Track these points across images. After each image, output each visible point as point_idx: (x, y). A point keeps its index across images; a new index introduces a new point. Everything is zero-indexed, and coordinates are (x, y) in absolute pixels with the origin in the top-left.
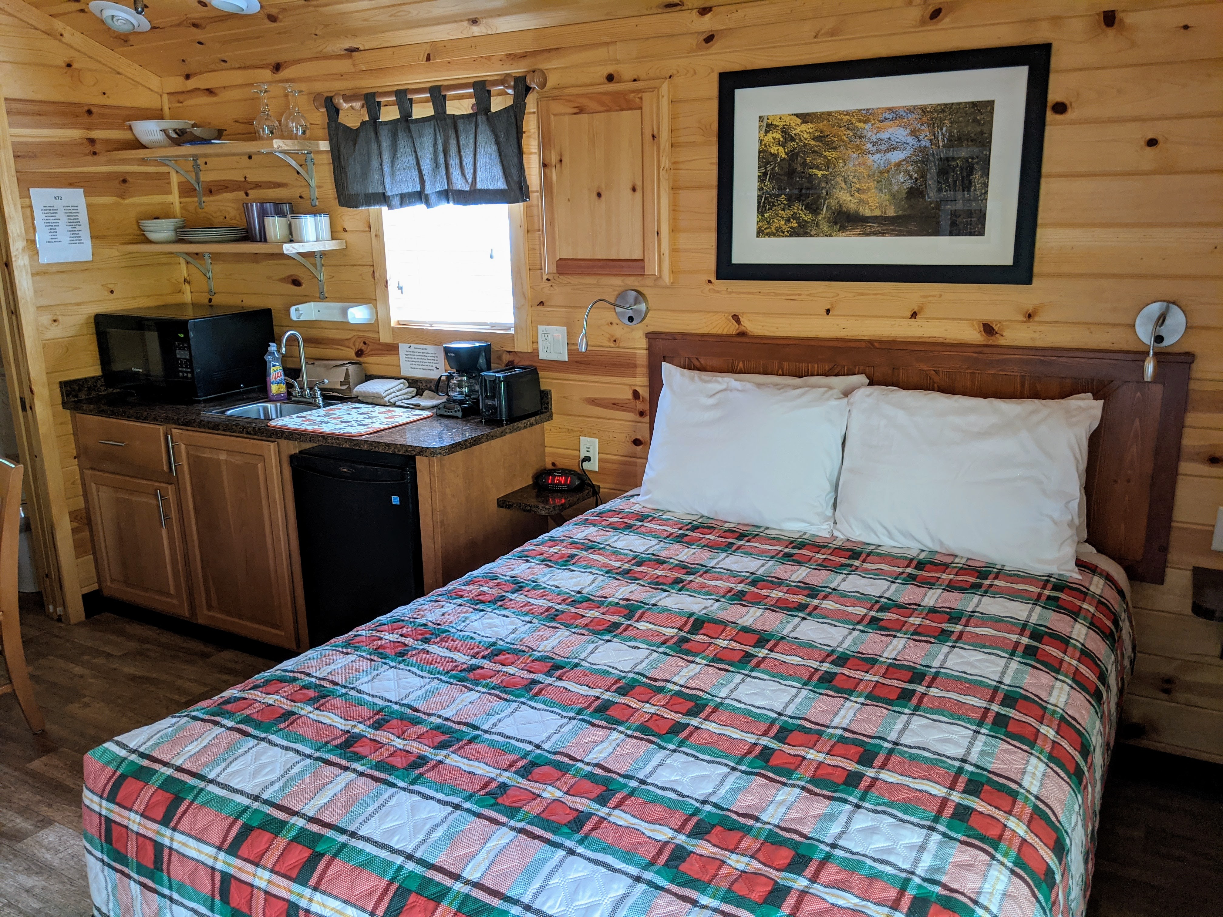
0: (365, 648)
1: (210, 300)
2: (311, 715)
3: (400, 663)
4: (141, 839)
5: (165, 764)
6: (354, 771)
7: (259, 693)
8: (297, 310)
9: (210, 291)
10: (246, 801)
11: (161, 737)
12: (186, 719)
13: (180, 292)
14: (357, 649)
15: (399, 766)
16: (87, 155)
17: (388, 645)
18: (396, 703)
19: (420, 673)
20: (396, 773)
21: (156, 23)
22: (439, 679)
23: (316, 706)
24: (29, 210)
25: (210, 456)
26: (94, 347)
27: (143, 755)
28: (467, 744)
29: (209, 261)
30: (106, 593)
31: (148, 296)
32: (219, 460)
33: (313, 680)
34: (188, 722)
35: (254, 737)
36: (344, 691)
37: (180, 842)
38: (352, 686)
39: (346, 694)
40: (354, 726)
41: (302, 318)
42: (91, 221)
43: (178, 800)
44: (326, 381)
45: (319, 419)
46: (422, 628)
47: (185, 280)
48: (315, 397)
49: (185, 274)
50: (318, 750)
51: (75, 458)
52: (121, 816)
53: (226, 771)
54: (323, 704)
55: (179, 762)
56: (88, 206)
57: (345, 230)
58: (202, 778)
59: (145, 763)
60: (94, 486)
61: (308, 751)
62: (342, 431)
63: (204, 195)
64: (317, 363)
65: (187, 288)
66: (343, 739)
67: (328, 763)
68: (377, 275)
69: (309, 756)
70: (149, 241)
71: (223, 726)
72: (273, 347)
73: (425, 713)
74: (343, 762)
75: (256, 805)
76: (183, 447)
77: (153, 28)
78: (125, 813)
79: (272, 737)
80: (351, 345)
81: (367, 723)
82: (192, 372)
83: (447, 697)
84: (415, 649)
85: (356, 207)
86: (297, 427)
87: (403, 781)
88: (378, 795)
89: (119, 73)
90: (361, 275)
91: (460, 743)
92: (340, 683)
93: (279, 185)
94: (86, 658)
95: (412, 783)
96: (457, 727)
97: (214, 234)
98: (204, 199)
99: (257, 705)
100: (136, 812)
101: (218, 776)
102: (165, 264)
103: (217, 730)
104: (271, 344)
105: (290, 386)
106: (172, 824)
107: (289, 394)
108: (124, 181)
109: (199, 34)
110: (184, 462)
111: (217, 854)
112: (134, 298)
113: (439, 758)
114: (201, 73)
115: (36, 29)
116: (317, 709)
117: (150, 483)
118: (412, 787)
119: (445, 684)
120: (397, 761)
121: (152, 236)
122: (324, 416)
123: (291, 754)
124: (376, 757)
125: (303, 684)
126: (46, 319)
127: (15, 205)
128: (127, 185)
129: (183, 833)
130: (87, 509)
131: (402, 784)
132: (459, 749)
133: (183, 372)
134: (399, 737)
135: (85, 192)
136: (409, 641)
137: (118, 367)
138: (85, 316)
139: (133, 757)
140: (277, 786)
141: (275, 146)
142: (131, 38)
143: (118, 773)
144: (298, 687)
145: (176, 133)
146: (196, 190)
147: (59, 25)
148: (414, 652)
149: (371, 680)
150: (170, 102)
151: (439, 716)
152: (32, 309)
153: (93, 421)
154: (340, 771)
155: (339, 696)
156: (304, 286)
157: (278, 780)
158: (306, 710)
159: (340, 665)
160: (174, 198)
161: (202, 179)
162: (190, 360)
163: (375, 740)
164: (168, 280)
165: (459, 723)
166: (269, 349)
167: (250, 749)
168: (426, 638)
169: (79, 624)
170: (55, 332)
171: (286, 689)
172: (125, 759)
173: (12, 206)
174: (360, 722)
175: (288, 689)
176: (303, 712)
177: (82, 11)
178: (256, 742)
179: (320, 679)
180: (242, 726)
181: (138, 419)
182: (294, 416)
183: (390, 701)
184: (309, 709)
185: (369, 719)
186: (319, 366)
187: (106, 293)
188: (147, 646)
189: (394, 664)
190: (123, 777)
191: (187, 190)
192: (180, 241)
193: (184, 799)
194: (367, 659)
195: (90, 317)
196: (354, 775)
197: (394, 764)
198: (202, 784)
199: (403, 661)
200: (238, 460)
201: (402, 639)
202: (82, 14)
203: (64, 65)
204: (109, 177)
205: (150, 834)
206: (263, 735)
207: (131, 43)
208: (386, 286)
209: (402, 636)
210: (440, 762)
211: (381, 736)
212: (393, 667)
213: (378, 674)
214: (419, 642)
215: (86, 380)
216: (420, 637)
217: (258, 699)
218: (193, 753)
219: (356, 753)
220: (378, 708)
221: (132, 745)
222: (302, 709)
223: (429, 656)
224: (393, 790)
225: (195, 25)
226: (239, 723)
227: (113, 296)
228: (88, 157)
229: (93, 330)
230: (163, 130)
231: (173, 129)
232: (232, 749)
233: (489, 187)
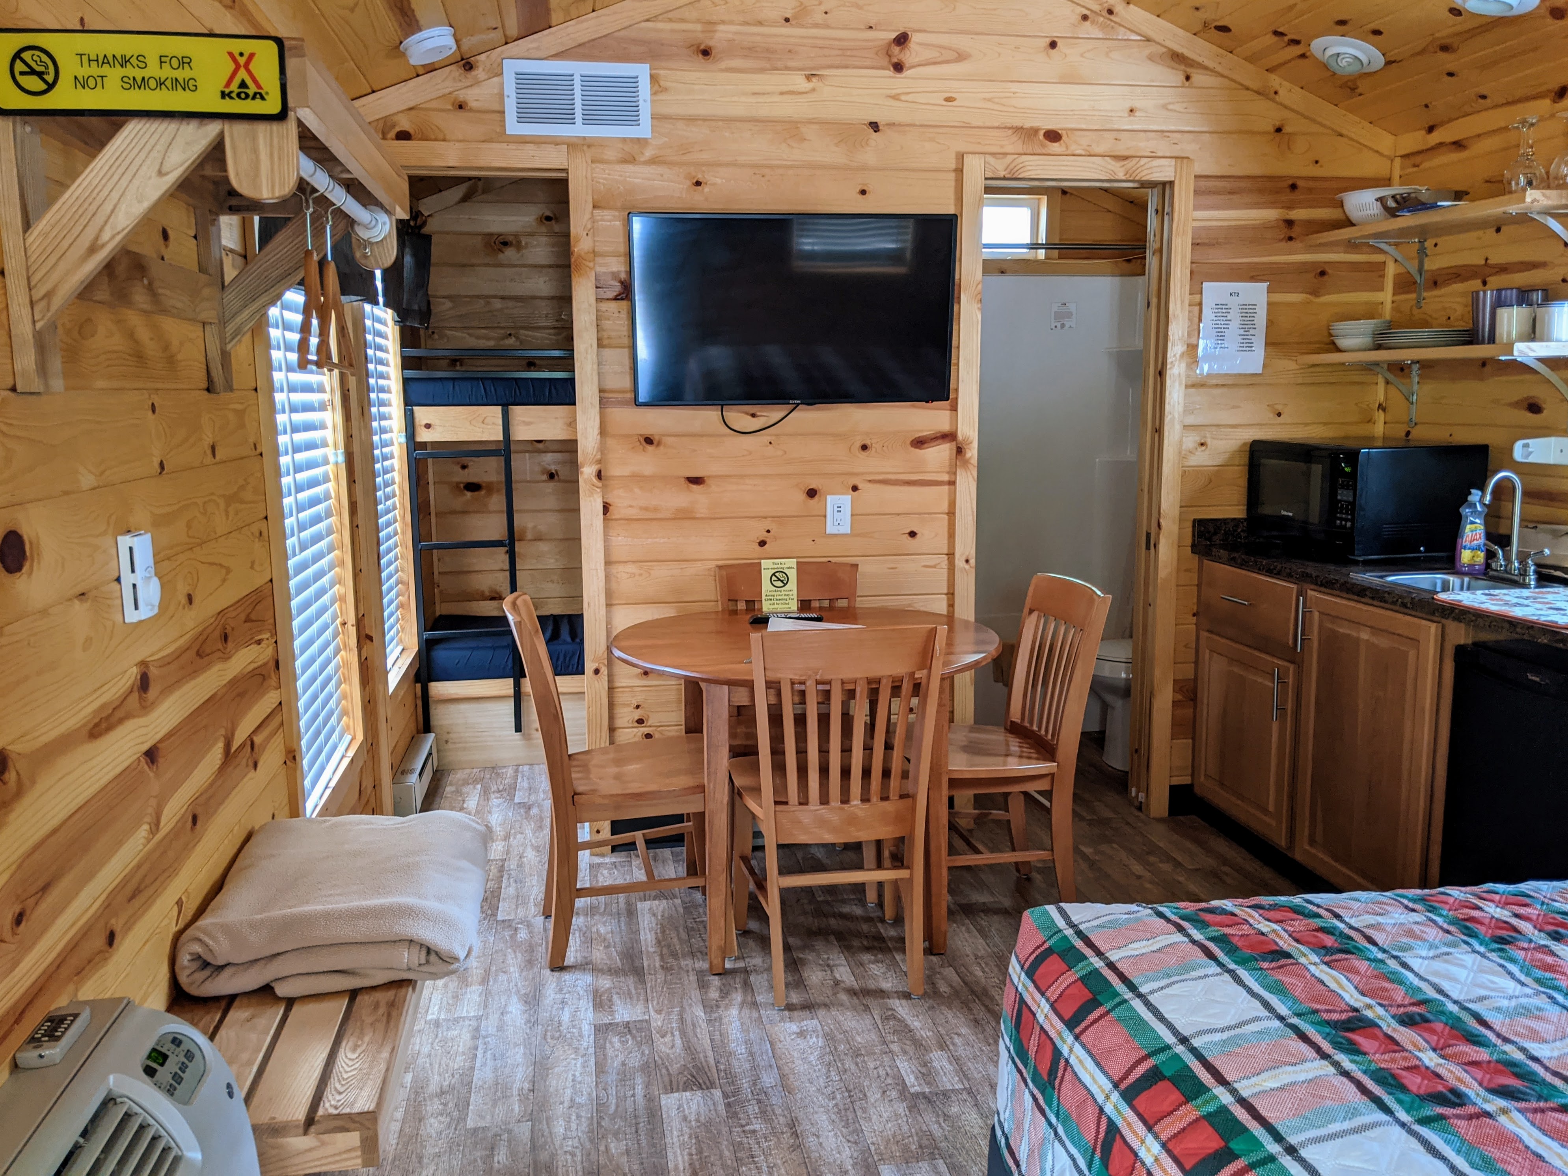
0: (1445, 913)
1: (1408, 434)
2: (1312, 968)
3: (1493, 950)
4: (1043, 1036)
5: (1099, 953)
6: (1336, 1064)
7: (1257, 915)
8: (1526, 446)
9: (1411, 420)
10: (1170, 1039)
11: (1110, 922)
12: (1150, 911)
13: (1369, 421)
14: (1432, 909)
15: (1414, 1089)
16: (1281, 240)
17: (1487, 921)
18: (1455, 1002)
19: (1523, 978)
20: (1402, 1096)
21: (1391, 56)
22: (1550, 997)
23: (1327, 959)
24: (1197, 308)
25: (1348, 632)
26: (1243, 482)
27: (1080, 934)
28: (1553, 1110)
29: (1416, 379)
30: (1197, 790)
31: (1325, 424)
32: (1357, 640)
33: (1342, 926)
34: (1149, 915)
35: (1220, 964)
36: (1380, 955)
37: (1077, 1057)
38: (1395, 953)
39: (1382, 961)
40: (1369, 1007)
41: (1531, 460)
42: (1270, 324)
43: (1094, 1003)
44: (1547, 551)
45: (1515, 601)
46: (1558, 917)
47: (1380, 405)
48: (1524, 573)
49: (1381, 397)
50: (1299, 1015)
51: (1194, 615)
52: (1033, 998)
53: (1164, 991)
54: (1336, 961)
55: (1113, 956)
56: (1269, 304)
58: (1132, 987)
59: (1079, 944)
60: (1208, 651)
61: (1283, 1010)
62: (1543, 619)
63: (1427, 289)
64: (1540, 526)
65: (1380, 417)
66: (1344, 1016)
67: (1303, 1037)
69: (1281, 1018)
70: (1338, 350)
71: (1188, 936)
72: (1475, 496)
73: (1499, 1035)
74: (1326, 1046)
75: (1180, 1049)
76: (1316, 615)
77: (1388, 63)
78: (1037, 995)
79: (1242, 973)
81: (1394, 1010)
82: (1352, 521)
83: (1552, 1028)
84: (1531, 941)
86: (1476, 605)
87: (1408, 1112)
88: (1354, 1113)
89: (1341, 135)
91: (1542, 1104)
92: (1380, 943)
93: (1534, 266)
94: (1152, 859)
95: (1422, 1122)
96: (1549, 1078)
97: (1424, 334)
98: (1425, 294)
99: (1246, 927)
100: (1047, 1000)
101: (1151, 992)
102: (1358, 383)
103: (1179, 937)
104: (1473, 491)
105: (1490, 555)
106: (1077, 1030)
107: (1488, 566)
108: (1323, 273)
109: (1448, 61)
110: (1315, 636)
111: (1111, 1092)
112: (1307, 424)
113: (1488, 1107)
114: (1451, 120)
115: (1248, 89)
116: (1327, 964)
117: (1269, 658)
118: (1417, 1128)
119: (1558, 1008)
120: (1414, 1082)
121: (1342, 343)
122: (1527, 598)
123: (1257, 1004)
124: (1382, 1060)
125: (1323, 925)
126: (1191, 441)
127: (1182, 302)
128: (1326, 277)
129: (1084, 1046)
130: (1196, 680)
131: (1403, 1116)
132: (1535, 1111)
133: (1341, 519)
134: (1434, 1050)
135: (1269, 288)
136: (1526, 927)
137: (1267, 510)
138: (1239, 443)
139: (1069, 932)
140: (1217, 1037)
141: (1528, 199)
142: (1359, 83)
143: (1046, 946)
144: (1315, 926)
145: (1396, 201)
146: (1415, 282)
147: (1275, 81)
148: (1526, 945)
149: (1433, 958)
150: (1403, 168)
151: (1523, 1050)
152: (1177, 427)
153: (1223, 571)
154: (1315, 1055)
155: (1369, 959)
156: (1545, 413)
157: (1222, 1030)
158: (1309, 959)
159: (1393, 921)
160: (1386, 296)
161: (1426, 267)
162: (1353, 504)
163: (1391, 1038)
164: (1356, 404)
165: (1556, 1074)
166: (1470, 498)
167: (1206, 976)
168: (1557, 933)
169: (1160, 820)
170: (1202, 459)
171: (1297, 923)
172: (1060, 931)
173: (1179, 302)
174: (1380, 1004)
175: (1299, 925)
176: (1302, 960)
177: (1303, 56)
178: (1219, 970)
179: (1351, 927)
180: (1211, 945)
181: (1270, 572)
182: (1479, 592)
183: (1447, 996)
184: (1315, 958)
185: (1399, 1006)
186: (1545, 531)
187: (1271, 415)
188: (1225, 869)
189: (1482, 949)
190: (1050, 951)
191: (1405, 284)
192: (1379, 347)
193: (1101, 1005)
194: (1441, 928)
195: (1245, 444)
196: (1332, 1070)
197: (1406, 1082)
198: (1128, 995)
199: (1501, 950)
200: (1383, 642)
201: (1514, 921)
202: (1302, 61)
203: (1272, 130)
204: (1303, 268)
205: (1052, 1034)
206: (1232, 966)
207: (1359, 91)
209: (1517, 916)
210: (1488, 1115)
211: (1405, 1035)
212: (1478, 953)
213: (1448, 954)
214: (1542, 934)
215: (1224, 521)
216: (1551, 928)
217: (1251, 921)
218: (1137, 953)
219: (1351, 1042)
220: (1420, 997)
221: (1075, 919)
222: (1305, 955)
223: (1549, 959)
224: (1382, 1117)
225: (1445, 48)
226: (1209, 939)
227: (1280, 420)
228: (1283, 244)
229: (1245, 460)
230: (1380, 200)
231: (1393, 197)
232: (1185, 968)
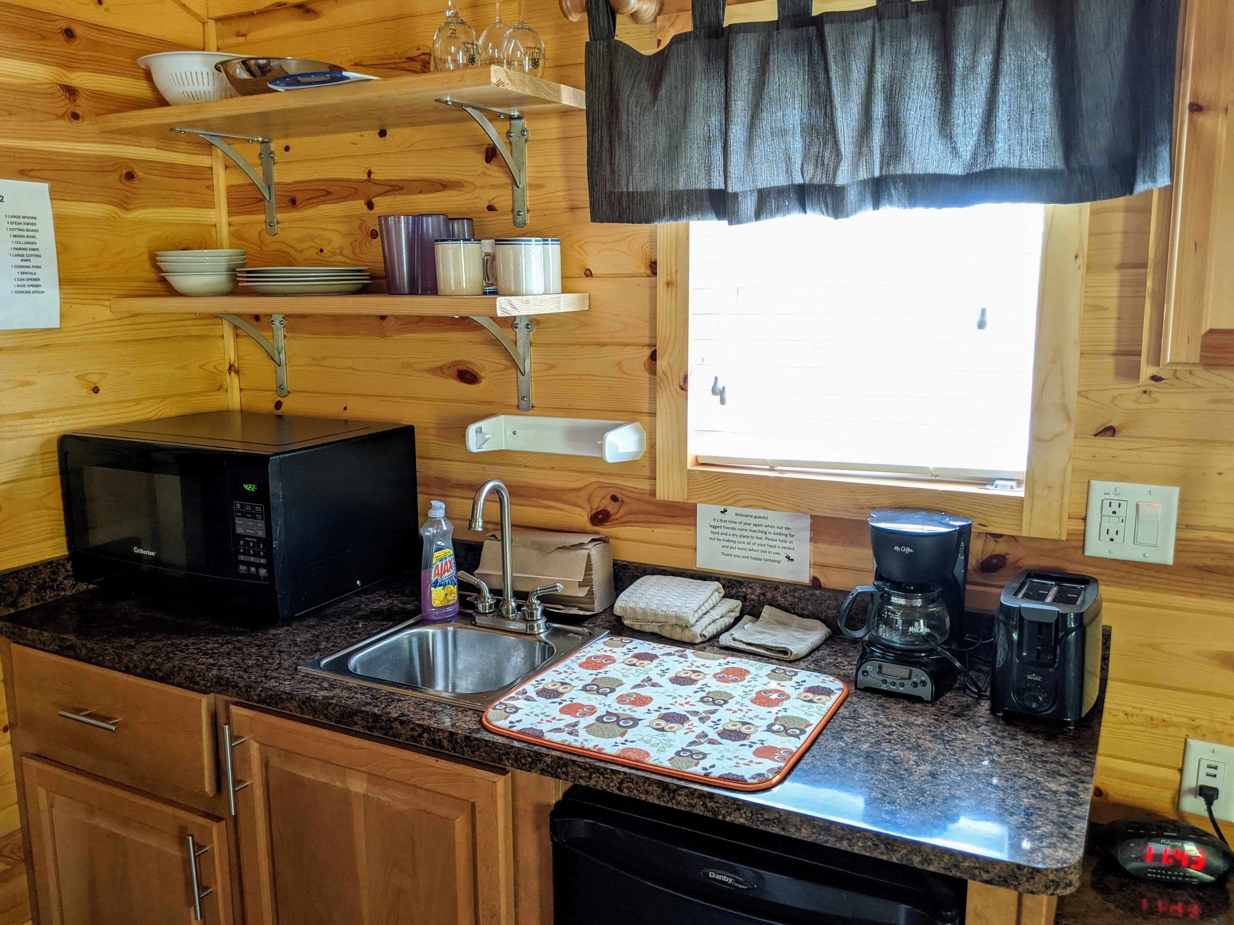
1: (278, 405)
8: (479, 431)
9: (281, 387)
13: (220, 388)
16: (62, 117)
25: (323, 779)
26: (56, 501)
29: (281, 333)
32: (345, 796)
41: (486, 448)
42: (62, 249)
47: (231, 367)
48: (530, 619)
49: (232, 356)
51: (5, 730)
56: (59, 220)
57: (588, 274)
60: (42, 793)
63: (281, 208)
65: (234, 382)
68: (662, 363)
70: (173, 292)
72: (437, 509)
76: (254, 747)
80: (583, 501)
82: (268, 566)
90: (619, 364)
93: (443, 186)
98: (279, 216)
102: (197, 337)
105: (467, 590)
108: (130, 176)
110: (258, 783)
112: (138, 401)
121: (180, 282)
128: (135, 183)
133: (249, 564)
135: (52, 191)
138: (40, 440)
141: (494, 80)
145: (250, 71)
146: (263, 199)
156: (484, 383)
160: (219, 216)
161: (277, 178)
162: (266, 536)
164: (200, 367)
166: (430, 512)
187: (84, 392)
191: (245, 200)
192: (235, 291)
195: (48, 442)
200: (399, 800)
204: (101, 166)
208: (684, 388)
215: (34, 569)
227: (96, 398)
228: (63, 123)
229: (54, 466)
230: (222, 67)
231: (244, 63)
233: (1025, 165)
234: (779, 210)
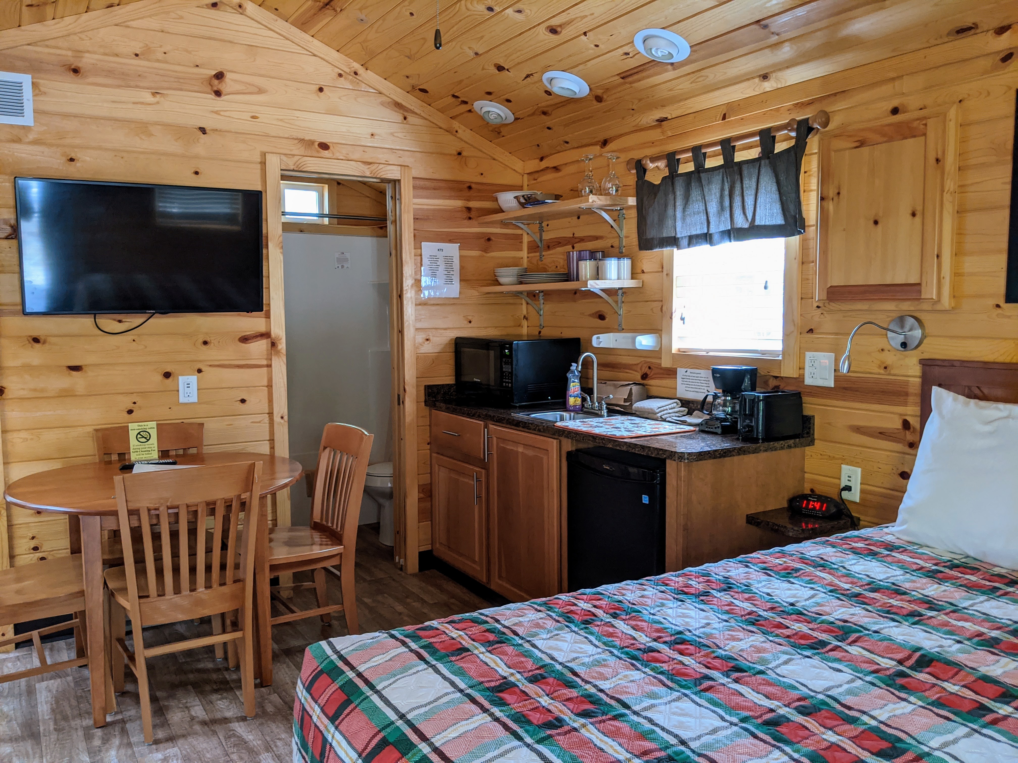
0: (556, 610)
1: (540, 332)
2: (481, 656)
3: (582, 629)
4: (317, 730)
5: (352, 668)
6: (492, 715)
7: (450, 627)
8: (598, 338)
9: (541, 325)
10: (393, 717)
11: (360, 646)
12: (386, 635)
13: (519, 326)
14: (550, 609)
15: (535, 722)
16: (465, 219)
17: (579, 612)
18: (560, 664)
19: (597, 643)
20: (528, 728)
21: (517, 115)
22: (611, 652)
23: (490, 648)
24: (419, 257)
25: (512, 448)
26: (452, 362)
27: (341, 657)
28: (610, 719)
29: (542, 301)
30: (435, 553)
31: (496, 327)
32: (516, 453)
33: (499, 626)
34: (386, 638)
35: (427, 663)
36: (520, 642)
37: (337, 741)
38: (528, 639)
39: (521, 645)
40: (512, 674)
41: (601, 345)
42: (462, 268)
43: (348, 702)
44: (611, 396)
45: (596, 424)
46: (616, 604)
47: (524, 317)
48: (601, 409)
49: (525, 312)
50: (471, 687)
51: (428, 444)
52: (310, 706)
53: (392, 686)
54: (495, 649)
55: (361, 669)
56: (461, 257)
57: (643, 272)
58: (372, 687)
59: (340, 664)
60: (437, 465)
61: (462, 686)
62: (609, 433)
63: (544, 250)
64: (608, 382)
65: (525, 323)
66: (498, 683)
67: (473, 701)
68: (664, 308)
69: (461, 691)
70: (500, 284)
71: (408, 647)
72: (574, 366)
73: (583, 680)
74: (486, 704)
75: (400, 723)
76: (494, 439)
77: (516, 119)
78: (313, 704)
79: (440, 666)
80: (639, 369)
81: (526, 675)
82: (511, 383)
83: (611, 670)
84: (602, 620)
85: (651, 249)
86: (576, 428)
87: (531, 737)
88: (500, 744)
89: (494, 159)
90: (652, 309)
91: (604, 717)
92: (520, 634)
93: (597, 238)
94: (408, 600)
95: (539, 742)
96: (608, 700)
97: (544, 275)
98: (544, 253)
99: (443, 636)
100: (319, 706)
101: (384, 688)
102: (512, 304)
103: (403, 649)
104: (573, 364)
105: (584, 400)
106: (337, 723)
107: (583, 406)
108: (489, 240)
109: (548, 121)
110: (494, 452)
111: (357, 760)
112: (486, 328)
113: (576, 725)
114: (551, 155)
115: (441, 128)
116: (489, 652)
117: (470, 466)
118: (537, 746)
119: (614, 658)
120: (536, 718)
121: (502, 280)
122: (602, 423)
123: (447, 684)
124: (517, 707)
125: (489, 627)
126: (420, 338)
127: (410, 253)
128: (491, 242)
129: (341, 733)
130: (431, 484)
131: (529, 740)
132: (600, 722)
133: (506, 382)
134: (548, 695)
135: (460, 247)
136: (599, 612)
137: (466, 378)
138: (449, 339)
139: (334, 657)
140: (423, 710)
141: (590, 201)
142: (502, 129)
143: (319, 669)
144: (484, 629)
145: (525, 199)
146: (539, 246)
147: (456, 125)
148: (599, 623)
149: (549, 638)
150: (529, 181)
151: (595, 686)
152: (412, 330)
153: (442, 416)
154: (480, 711)
155: (513, 645)
156: (607, 320)
157: (426, 705)
158: (480, 651)
159: (528, 619)
160: (524, 254)
161: (544, 238)
162: (511, 373)
163: (524, 692)
164: (512, 316)
165: (612, 698)
166: (572, 368)
167: (418, 671)
168: (615, 613)
169: (414, 575)
170: (427, 348)
171: (473, 629)
172: (329, 657)
173: (408, 254)
174: (518, 672)
175: (476, 630)
176: (476, 652)
177: (470, 111)
178: (426, 666)
179: (505, 627)
180: (422, 651)
181: (469, 416)
182: (578, 421)
183: (556, 661)
184: (483, 649)
185: (529, 671)
186: (610, 385)
187: (466, 322)
189: (576, 629)
190: (321, 672)
191: (533, 247)
192: (521, 283)
193: (352, 702)
194: (555, 619)
195: (451, 340)
196: (489, 719)
197: (531, 718)
198: (369, 693)
199: (586, 628)
200: (530, 453)
201: (593, 610)
202: (470, 114)
203: (455, 153)
204: (479, 236)
205: (322, 728)
206: (434, 662)
207: (502, 134)
208: (671, 318)
209: (595, 606)
210: (575, 729)
211: (531, 689)
212: (574, 632)
213: (557, 635)
214: (608, 616)
215: (443, 385)
216: (612, 611)
217: (447, 632)
218: (376, 664)
219: (501, 699)
220: (541, 664)
221: (338, 648)
222: (477, 648)
223: (611, 630)
224: (517, 743)
225: (544, 113)
226: (421, 647)
227: (470, 325)
228: (466, 221)
229: (452, 349)
230: (516, 198)
231: (523, 196)
232: (405, 669)
233: (767, 223)
234: (697, 244)
